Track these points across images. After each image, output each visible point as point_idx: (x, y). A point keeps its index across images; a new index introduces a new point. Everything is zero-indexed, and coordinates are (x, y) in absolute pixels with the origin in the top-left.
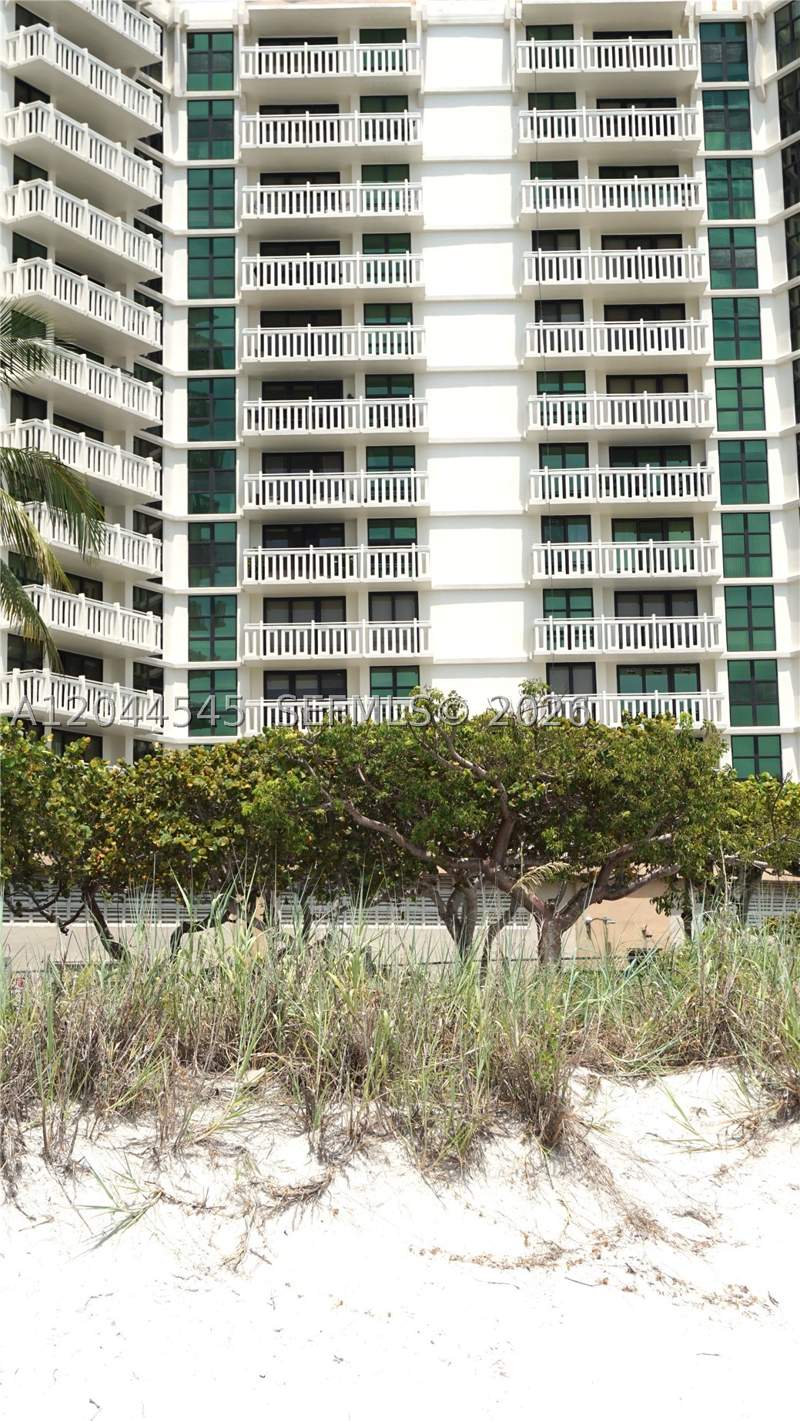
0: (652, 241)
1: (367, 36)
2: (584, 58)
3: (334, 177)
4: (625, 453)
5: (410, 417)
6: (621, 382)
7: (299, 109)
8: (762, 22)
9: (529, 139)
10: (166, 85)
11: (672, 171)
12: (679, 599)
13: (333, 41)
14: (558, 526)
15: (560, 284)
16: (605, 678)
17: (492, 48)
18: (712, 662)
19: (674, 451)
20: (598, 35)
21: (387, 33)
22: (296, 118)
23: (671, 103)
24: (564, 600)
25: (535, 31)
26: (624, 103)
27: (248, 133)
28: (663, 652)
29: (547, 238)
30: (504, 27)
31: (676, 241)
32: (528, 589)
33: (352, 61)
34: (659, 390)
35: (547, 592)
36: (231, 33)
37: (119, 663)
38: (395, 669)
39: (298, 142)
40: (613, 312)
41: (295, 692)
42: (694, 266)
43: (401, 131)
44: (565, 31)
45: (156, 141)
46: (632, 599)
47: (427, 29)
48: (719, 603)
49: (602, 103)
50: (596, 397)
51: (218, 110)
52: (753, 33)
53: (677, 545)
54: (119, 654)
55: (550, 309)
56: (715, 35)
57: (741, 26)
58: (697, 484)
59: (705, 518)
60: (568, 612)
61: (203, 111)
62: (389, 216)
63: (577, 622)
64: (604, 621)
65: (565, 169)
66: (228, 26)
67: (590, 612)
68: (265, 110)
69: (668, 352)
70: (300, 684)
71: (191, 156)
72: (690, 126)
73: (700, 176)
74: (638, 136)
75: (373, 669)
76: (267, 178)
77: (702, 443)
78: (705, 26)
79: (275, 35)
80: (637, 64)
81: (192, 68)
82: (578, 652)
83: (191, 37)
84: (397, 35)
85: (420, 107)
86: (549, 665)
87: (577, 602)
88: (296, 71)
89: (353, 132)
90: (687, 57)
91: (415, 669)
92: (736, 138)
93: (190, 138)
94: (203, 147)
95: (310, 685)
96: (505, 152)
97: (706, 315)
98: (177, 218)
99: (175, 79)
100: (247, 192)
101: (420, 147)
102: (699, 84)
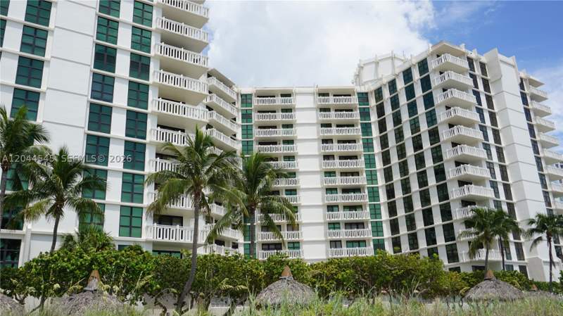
0: (349, 142)
1: (283, 95)
2: (331, 101)
3: (275, 127)
4: (345, 190)
5: (295, 182)
6: (344, 174)
7: (268, 112)
8: (371, 92)
9: (321, 118)
10: (237, 106)
11: (353, 126)
12: (360, 225)
13: (274, 97)
14: (331, 208)
15: (328, 152)
16: (344, 244)
17: (311, 98)
18: (369, 240)
19: (357, 190)
20: (334, 96)
21: (287, 95)
22: (267, 114)
23: (352, 110)
24: (334, 225)
25: (320, 95)
26: (341, 110)
27: (256, 118)
28: (358, 237)
29: (325, 141)
30: (314, 94)
31: (354, 141)
32: (325, 223)
33: (279, 101)
34: (353, 176)
35: (329, 224)
36: (251, 95)
37: (229, 242)
38: (293, 243)
39: (267, 119)
40: (341, 158)
41: (269, 249)
42: (359, 148)
43: (291, 117)
44: (327, 95)
45: (235, 119)
46: (349, 225)
47: (296, 94)
48: (370, 225)
49: (336, 110)
50: (338, 177)
51: (249, 112)
52: (369, 95)
53: (359, 212)
54: (229, 240)
55: (327, 157)
56: (361, 96)
57: (367, 94)
58: (362, 198)
59: (365, 205)
60: (334, 228)
61: (245, 112)
62: (289, 136)
63: (337, 231)
64: (343, 230)
65: (329, 125)
66: (250, 93)
67: (339, 228)
68: (259, 112)
69: (355, 167)
70: (271, 247)
71: (243, 122)
72: (356, 116)
73: (360, 127)
74: (345, 117)
75: (288, 243)
76: (260, 127)
77: (364, 188)
78: (358, 94)
79: (262, 95)
80: (343, 102)
81: (242, 103)
82: (337, 238)
83: (242, 95)
84: (289, 95)
85: (295, 111)
86: (331, 241)
87: (336, 226)
88: (266, 104)
89: (279, 117)
90: (354, 100)
91: (298, 242)
92: (367, 118)
93: (242, 118)
94: (245, 120)
95: (273, 247)
96: (315, 121)
97: (363, 158)
98: (239, 137)
99: (238, 105)
100: (255, 131)
101: (296, 121)
102: (358, 106)
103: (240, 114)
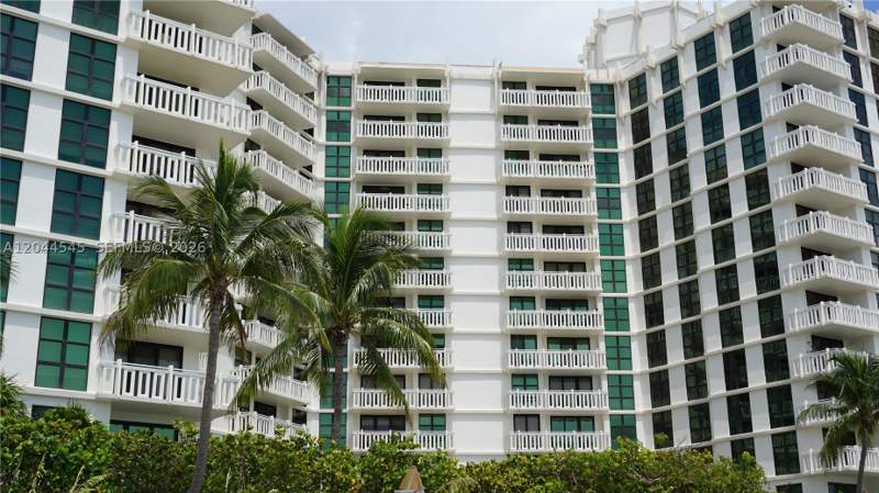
0: (567, 193)
1: (421, 83)
2: (531, 99)
3: (401, 154)
4: (554, 303)
5: (442, 280)
6: (552, 265)
7: (387, 118)
8: (622, 85)
9: (505, 139)
10: (316, 102)
11: (576, 158)
12: (582, 381)
13: (402, 84)
14: (519, 340)
15: (519, 214)
16: (545, 423)
17: (485, 92)
18: (602, 415)
19: (579, 302)
20: (538, 88)
21: (431, 82)
22: (385, 123)
23: (575, 123)
24: (523, 380)
25: (506, 84)
26: (552, 123)
27: (358, 130)
28: (577, 409)
29: (514, 190)
30: (492, 82)
31: (578, 193)
32: (503, 374)
33: (412, 96)
34: (571, 270)
35: (514, 376)
36: (350, 78)
37: (286, 408)
38: (432, 416)
39: (385, 135)
40: (547, 229)
41: (376, 428)
42: (587, 208)
43: (439, 132)
44: (522, 85)
45: (311, 132)
46: (559, 381)
47: (452, 80)
48: (605, 384)
49: (541, 122)
50: (539, 273)
51: (342, 117)
52: (617, 91)
53: (581, 352)
54: (286, 403)
55: (515, 226)
56: (598, 90)
57: (611, 87)
58: (590, 320)
59: (597, 338)
60: (525, 387)
61: (335, 117)
62: (432, 175)
63: (531, 392)
64: (544, 392)
65: (523, 155)
66: (348, 74)
67: (536, 387)
68: (367, 117)
69: (578, 250)
70: (380, 423)
71: (328, 140)
72: (585, 136)
73: (592, 161)
74: (559, 139)
75: (421, 415)
76: (367, 152)
77: (594, 299)
78: (592, 86)
79: (374, 80)
80: (557, 103)
81: (329, 95)
82: (532, 408)
83: (329, 78)
84: (436, 83)
85: (448, 119)
86: (515, 416)
87: (530, 381)
88: (384, 99)
89: (412, 132)
90: (583, 101)
91: (443, 415)
92: (610, 142)
93: (328, 130)
94: (334, 135)
95: (386, 423)
96: (492, 145)
97: (596, 232)
98: (319, 171)
99: (320, 99)
100: (357, 159)
101: (449, 141)
102: (591, 115)
103: (324, 119)
